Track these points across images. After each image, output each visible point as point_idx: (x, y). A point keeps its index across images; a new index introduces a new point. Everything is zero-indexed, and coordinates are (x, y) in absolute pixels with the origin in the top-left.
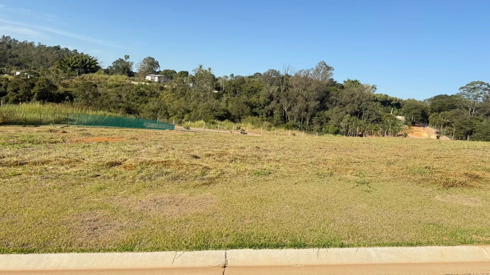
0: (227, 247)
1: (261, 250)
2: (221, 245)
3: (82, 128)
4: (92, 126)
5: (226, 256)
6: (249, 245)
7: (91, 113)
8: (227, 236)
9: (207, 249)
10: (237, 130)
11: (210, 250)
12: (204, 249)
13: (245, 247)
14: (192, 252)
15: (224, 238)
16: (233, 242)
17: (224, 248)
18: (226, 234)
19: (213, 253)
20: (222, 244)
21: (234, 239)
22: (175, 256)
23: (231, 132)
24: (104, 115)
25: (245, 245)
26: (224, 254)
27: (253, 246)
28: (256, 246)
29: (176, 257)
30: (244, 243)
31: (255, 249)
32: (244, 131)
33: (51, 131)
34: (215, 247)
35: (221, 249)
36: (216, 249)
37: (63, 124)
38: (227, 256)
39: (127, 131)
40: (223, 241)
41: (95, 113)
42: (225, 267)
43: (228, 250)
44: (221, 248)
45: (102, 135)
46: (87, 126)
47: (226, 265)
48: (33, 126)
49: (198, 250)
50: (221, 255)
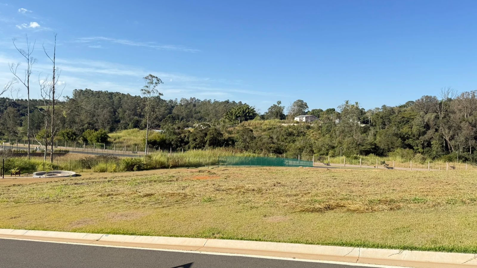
3: (225, 168)
4: (238, 166)
7: (239, 155)
10: (381, 164)
23: (375, 167)
24: (249, 156)
32: (388, 165)
33: (200, 171)
37: (217, 165)
41: (242, 154)
46: (234, 166)
48: (194, 168)
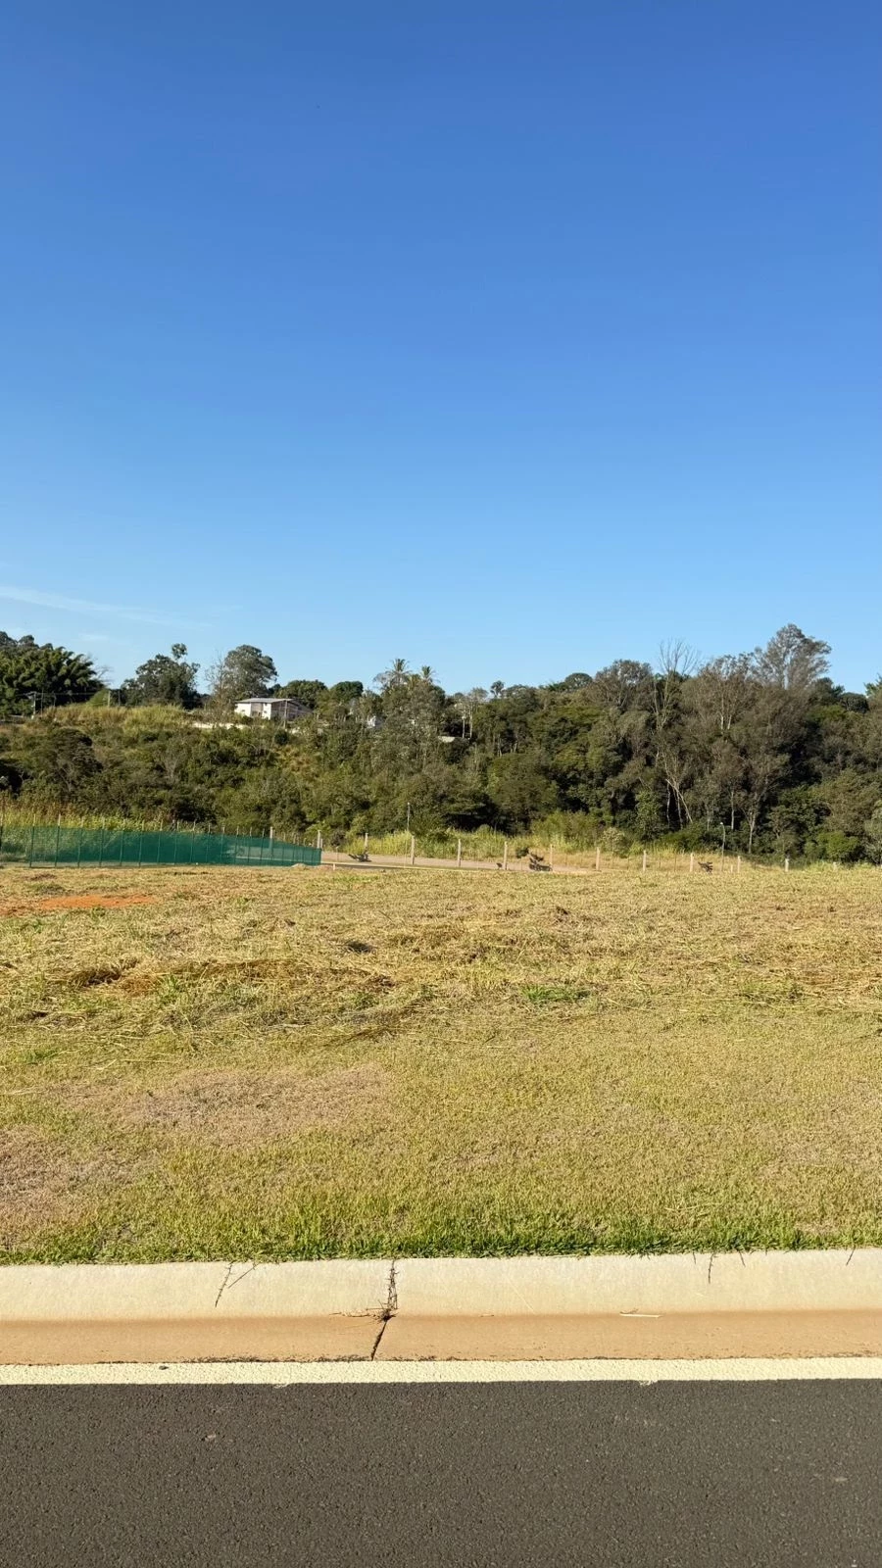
0: (400, 1249)
1: (512, 1259)
2: (378, 1243)
3: (41, 871)
4: (74, 864)
5: (392, 1281)
6: (473, 1241)
7: (72, 822)
8: (402, 1210)
9: (331, 1257)
10: (518, 857)
11: (341, 1257)
12: (323, 1257)
13: (458, 1249)
14: (282, 1264)
15: (392, 1218)
16: (420, 1232)
17: (389, 1253)
18: (401, 1204)
19: (351, 1268)
20: (382, 1237)
21: (423, 1221)
22: (227, 1278)
23: (500, 865)
24: (111, 829)
25: (459, 1242)
26: (387, 1274)
27: (486, 1245)
28: (495, 1247)
29: (229, 1283)
30: (454, 1236)
31: (494, 1256)
32: (542, 859)
34: (357, 1249)
35: (379, 1254)
36: (361, 1256)
38: (396, 1280)
39: (176, 874)
40: (387, 1228)
41: (82, 822)
42: (387, 1318)
43: (402, 1260)
44: (377, 1251)
45: (96, 888)
46: (59, 864)
47: (391, 1313)
49: (301, 1260)
50: (378, 1277)
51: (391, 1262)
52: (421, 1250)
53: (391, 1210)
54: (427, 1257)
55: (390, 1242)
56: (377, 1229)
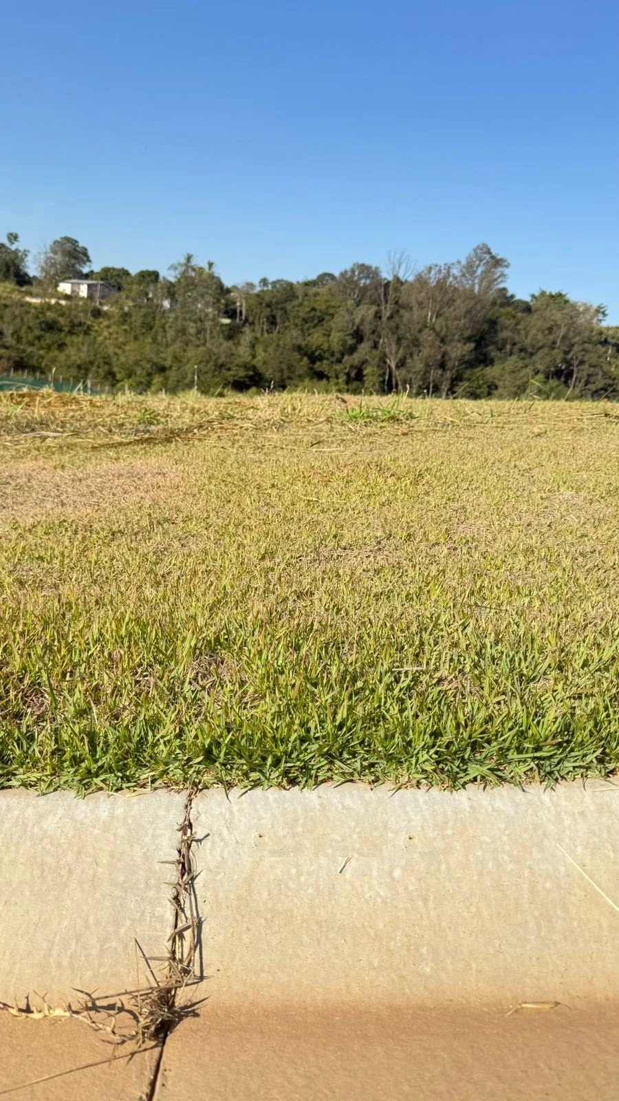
0: (209, 757)
1: (561, 788)
2: (142, 741)
5: (185, 867)
6: (436, 734)
8: (213, 648)
11: (26, 785)
13: (390, 758)
15: (183, 668)
16: (270, 708)
17: (176, 772)
18: (210, 633)
19: (50, 823)
20: (154, 723)
21: (273, 677)
25: (389, 737)
26: (171, 842)
27: (475, 746)
28: (503, 753)
30: (375, 719)
34: (76, 761)
35: (146, 775)
36: (86, 783)
38: (198, 865)
40: (173, 694)
42: (162, 1031)
43: (217, 792)
44: (140, 765)
47: (182, 997)
50: (138, 852)
51: (181, 799)
52: (276, 763)
53: (184, 650)
54: (293, 782)
55: (179, 736)
56: (142, 698)
